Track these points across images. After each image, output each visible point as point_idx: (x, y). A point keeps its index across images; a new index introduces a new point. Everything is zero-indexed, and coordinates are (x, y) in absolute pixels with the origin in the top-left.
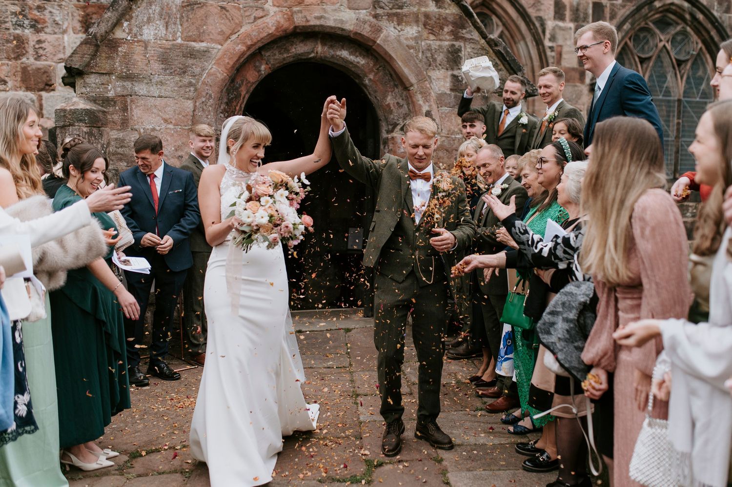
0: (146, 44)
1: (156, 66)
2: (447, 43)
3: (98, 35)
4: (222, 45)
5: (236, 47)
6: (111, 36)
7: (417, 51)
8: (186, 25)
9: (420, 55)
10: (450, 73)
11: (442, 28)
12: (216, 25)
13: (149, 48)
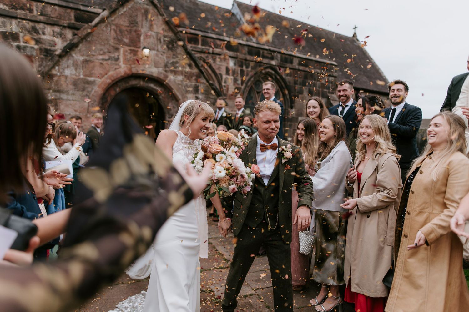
0: (66, 77)
1: (71, 87)
2: (193, 84)
3: (44, 72)
4: (100, 79)
5: (107, 80)
6: (50, 73)
7: (182, 86)
8: (85, 70)
9: (183, 88)
10: (195, 95)
11: (191, 77)
12: (98, 70)
13: (68, 79)
